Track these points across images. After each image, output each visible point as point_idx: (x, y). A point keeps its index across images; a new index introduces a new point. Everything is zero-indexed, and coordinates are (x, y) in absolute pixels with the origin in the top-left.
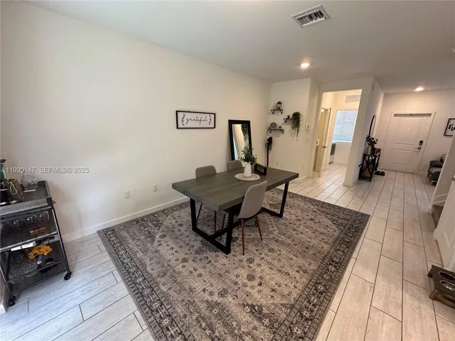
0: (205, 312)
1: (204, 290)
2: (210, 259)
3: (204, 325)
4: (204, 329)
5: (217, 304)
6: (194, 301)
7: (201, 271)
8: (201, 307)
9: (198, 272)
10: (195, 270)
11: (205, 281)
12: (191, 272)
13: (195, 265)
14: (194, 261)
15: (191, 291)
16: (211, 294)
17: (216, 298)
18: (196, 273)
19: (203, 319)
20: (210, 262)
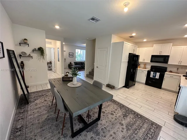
0: (131, 131)
1: (122, 132)
2: (103, 128)
3: (136, 132)
4: (138, 132)
5: (126, 127)
6: (129, 136)
7: (112, 133)
8: (130, 133)
9: (113, 134)
10: (111, 135)
11: (117, 131)
12: (113, 138)
13: (108, 136)
14: (105, 137)
15: (124, 137)
16: (123, 128)
17: (124, 127)
18: (114, 135)
19: (134, 132)
20: (105, 128)
